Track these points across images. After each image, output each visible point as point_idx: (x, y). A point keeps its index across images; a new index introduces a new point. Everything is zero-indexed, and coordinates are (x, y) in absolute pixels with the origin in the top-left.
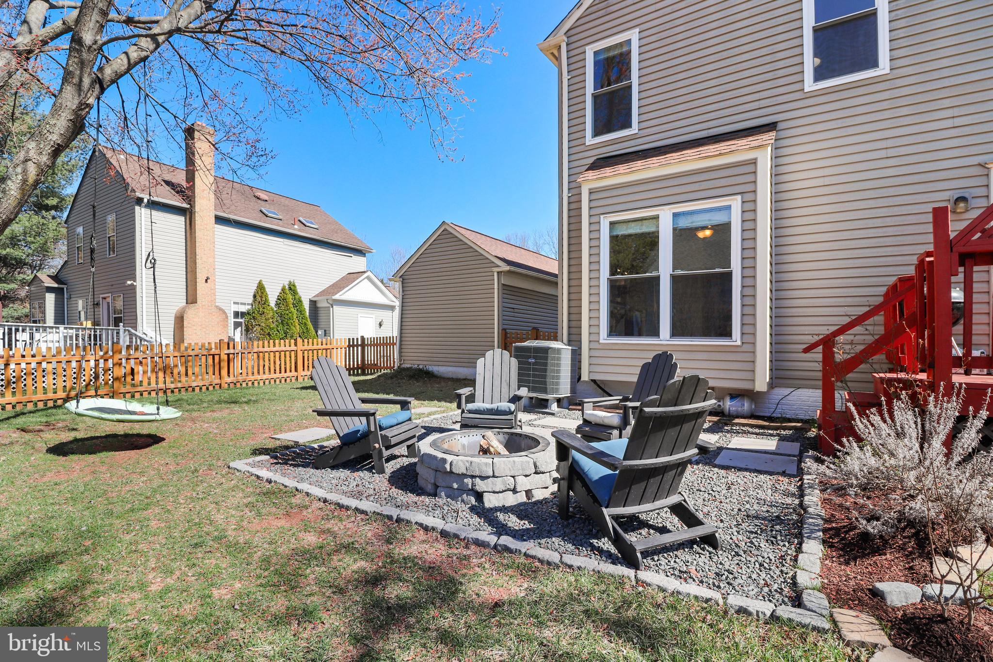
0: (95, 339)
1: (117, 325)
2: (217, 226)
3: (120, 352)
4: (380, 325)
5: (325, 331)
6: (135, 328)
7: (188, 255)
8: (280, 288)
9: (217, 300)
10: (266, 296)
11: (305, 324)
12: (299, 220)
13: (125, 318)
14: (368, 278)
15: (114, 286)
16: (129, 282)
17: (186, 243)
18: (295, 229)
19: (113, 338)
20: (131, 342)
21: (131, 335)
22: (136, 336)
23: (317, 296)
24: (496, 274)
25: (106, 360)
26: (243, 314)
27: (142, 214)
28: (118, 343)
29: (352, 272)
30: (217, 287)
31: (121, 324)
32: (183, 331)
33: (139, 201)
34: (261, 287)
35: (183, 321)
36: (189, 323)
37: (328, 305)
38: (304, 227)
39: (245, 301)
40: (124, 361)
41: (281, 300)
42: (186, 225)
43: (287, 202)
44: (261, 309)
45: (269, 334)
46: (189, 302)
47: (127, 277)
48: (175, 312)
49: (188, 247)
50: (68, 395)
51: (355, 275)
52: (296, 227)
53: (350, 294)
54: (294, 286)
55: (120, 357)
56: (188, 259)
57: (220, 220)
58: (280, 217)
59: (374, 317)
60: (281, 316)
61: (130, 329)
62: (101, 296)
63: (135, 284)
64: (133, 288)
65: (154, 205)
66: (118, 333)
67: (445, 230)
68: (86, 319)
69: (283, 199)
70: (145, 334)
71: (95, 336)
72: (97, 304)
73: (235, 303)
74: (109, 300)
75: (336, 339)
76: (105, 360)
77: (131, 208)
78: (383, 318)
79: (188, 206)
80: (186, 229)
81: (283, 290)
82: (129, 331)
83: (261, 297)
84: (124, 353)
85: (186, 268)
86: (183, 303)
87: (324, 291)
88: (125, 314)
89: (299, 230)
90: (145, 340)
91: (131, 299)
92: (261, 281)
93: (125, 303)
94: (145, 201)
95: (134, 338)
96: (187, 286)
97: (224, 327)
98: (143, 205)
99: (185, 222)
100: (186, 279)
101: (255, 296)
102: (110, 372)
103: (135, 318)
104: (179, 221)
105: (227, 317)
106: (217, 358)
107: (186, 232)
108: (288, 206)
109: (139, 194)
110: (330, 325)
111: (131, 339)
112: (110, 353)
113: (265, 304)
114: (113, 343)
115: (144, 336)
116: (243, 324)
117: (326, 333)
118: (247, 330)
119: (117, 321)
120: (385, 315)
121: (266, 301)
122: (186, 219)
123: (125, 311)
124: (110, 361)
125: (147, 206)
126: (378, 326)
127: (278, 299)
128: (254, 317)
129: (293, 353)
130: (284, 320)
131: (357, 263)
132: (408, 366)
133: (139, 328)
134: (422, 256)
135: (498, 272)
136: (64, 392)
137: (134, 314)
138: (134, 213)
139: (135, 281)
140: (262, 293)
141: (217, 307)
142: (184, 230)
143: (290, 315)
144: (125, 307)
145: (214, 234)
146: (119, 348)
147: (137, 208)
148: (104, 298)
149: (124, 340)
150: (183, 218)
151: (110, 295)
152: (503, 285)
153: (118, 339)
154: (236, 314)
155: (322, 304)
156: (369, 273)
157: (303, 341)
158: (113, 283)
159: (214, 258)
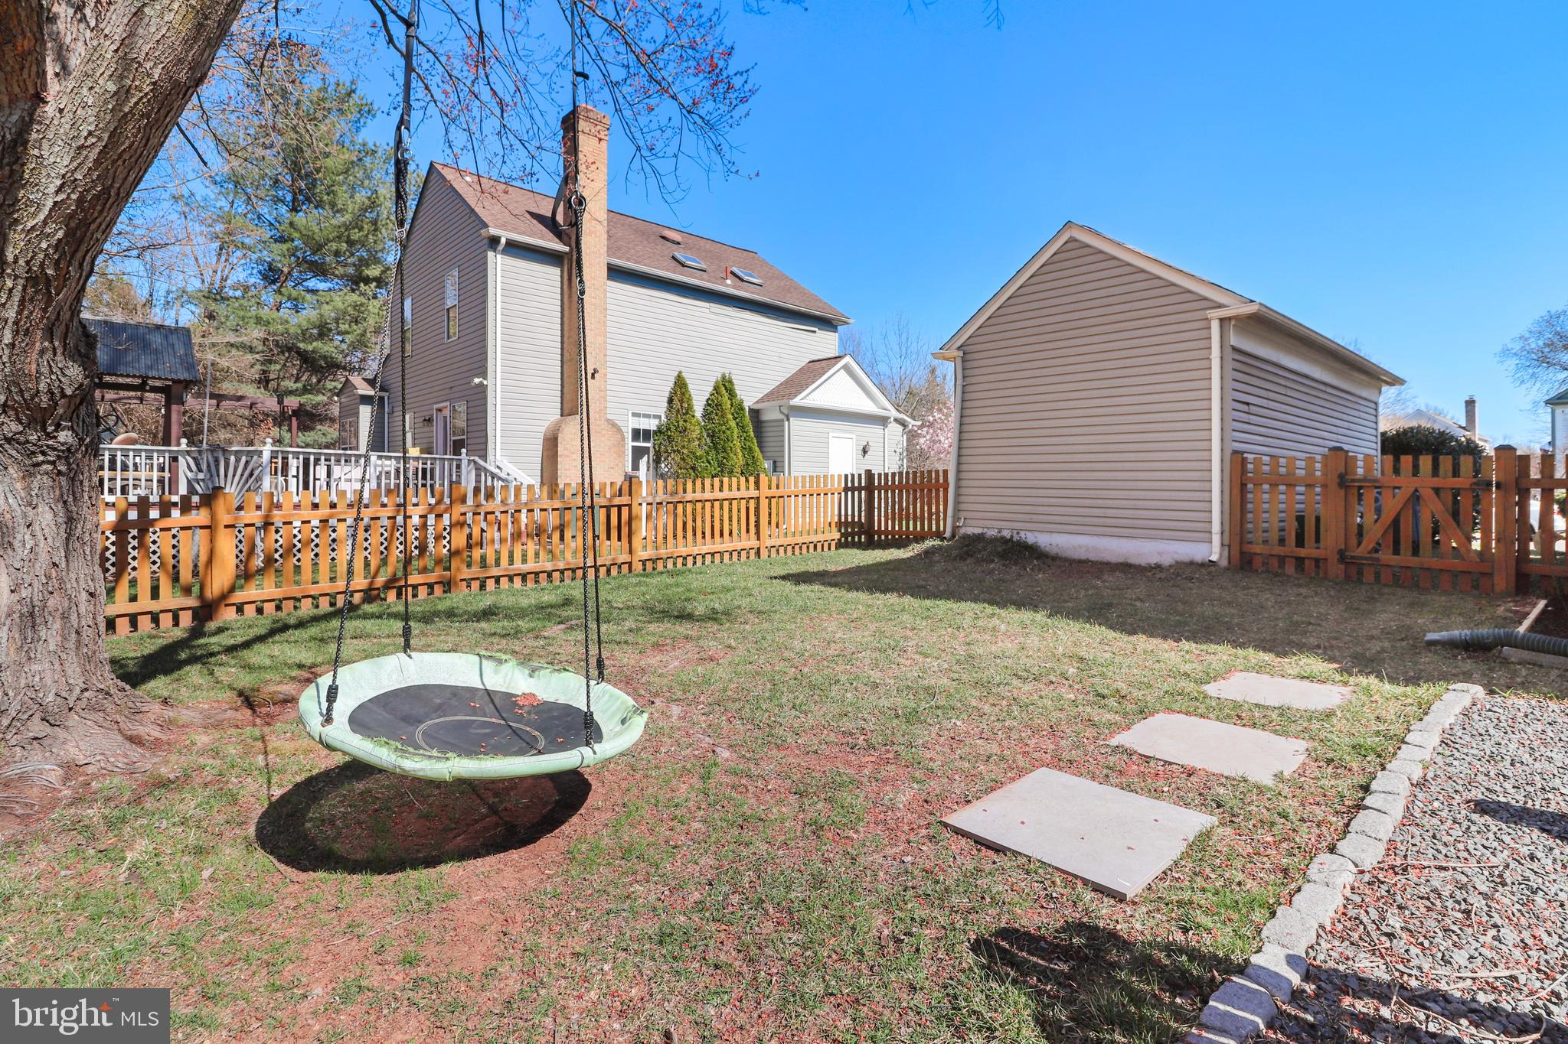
0: (424, 477)
1: (457, 452)
2: (610, 283)
3: (463, 500)
4: (865, 451)
5: (775, 462)
6: (484, 457)
7: (566, 333)
8: (712, 384)
9: (609, 411)
10: (690, 399)
11: (751, 449)
12: (732, 273)
13: (470, 441)
14: (846, 368)
15: (454, 389)
16: (477, 380)
17: (562, 312)
18: (728, 286)
19: (451, 475)
20: (478, 481)
21: (479, 469)
22: (486, 470)
23: (761, 400)
24: (1215, 326)
25: (439, 516)
26: (647, 435)
27: (498, 264)
28: (459, 482)
29: (816, 358)
30: (609, 387)
31: (464, 451)
32: (556, 463)
33: (494, 241)
34: (680, 384)
35: (556, 446)
36: (566, 449)
37: (781, 417)
38: (740, 283)
39: (653, 411)
40: (470, 515)
41: (713, 406)
42: (562, 282)
43: (708, 245)
44: (681, 423)
45: (694, 468)
46: (565, 412)
47: (474, 372)
48: (543, 429)
49: (565, 319)
50: (371, 583)
51: (824, 363)
52: (729, 282)
53: (816, 396)
54: (730, 382)
55: (463, 510)
56: (565, 339)
57: (616, 273)
58: (704, 266)
59: (854, 437)
60: (712, 436)
61: (477, 459)
62: (436, 406)
63: (485, 382)
64: (482, 389)
65: (515, 249)
66: (458, 467)
67: (1072, 240)
68: (414, 445)
69: (702, 242)
70: (498, 467)
71: (424, 471)
72: (429, 420)
73: (634, 415)
74: (447, 412)
75: (796, 479)
76: (437, 516)
77: (481, 256)
78: (869, 439)
79: (566, 249)
80: (562, 288)
81: (716, 388)
82: (475, 462)
83: (682, 401)
84: (470, 501)
85: (562, 355)
86: (554, 415)
87: (771, 393)
88: (470, 435)
89: (734, 287)
90: (500, 478)
91: (478, 409)
92: (680, 372)
93: (470, 417)
94: (503, 241)
95: (483, 474)
96: (562, 385)
97: (620, 456)
98: (500, 248)
99: (562, 277)
100: (562, 373)
101: (670, 401)
102: (445, 542)
103: (483, 440)
104: (551, 276)
105: (623, 439)
106: (625, 511)
107: (562, 294)
108: (711, 251)
109: (493, 231)
110: (783, 451)
111: (478, 476)
112: (447, 500)
113: (687, 413)
114: (451, 483)
115: (496, 471)
116: (652, 450)
117: (776, 467)
118: (657, 461)
119: (457, 446)
120: (872, 433)
121: (690, 408)
122: (562, 272)
123: (470, 429)
124: (446, 516)
125: (504, 252)
126: (861, 452)
127: (709, 405)
128: (669, 437)
129: (752, 502)
130: (717, 441)
131: (825, 343)
132: (978, 531)
133: (490, 457)
134: (1011, 301)
135: (1222, 320)
136: (365, 578)
137: (484, 433)
138: (486, 263)
139: (485, 378)
140: (683, 394)
141: (608, 420)
142: (559, 290)
143: (728, 432)
144: (470, 423)
145: (605, 297)
146: (462, 491)
147: (490, 254)
148: (440, 410)
149: (468, 481)
150: (558, 271)
151: (448, 403)
152: (1235, 349)
153: (459, 476)
154: (636, 434)
155: (770, 415)
156: (848, 359)
157: (747, 480)
158: (452, 385)
159: (605, 336)
